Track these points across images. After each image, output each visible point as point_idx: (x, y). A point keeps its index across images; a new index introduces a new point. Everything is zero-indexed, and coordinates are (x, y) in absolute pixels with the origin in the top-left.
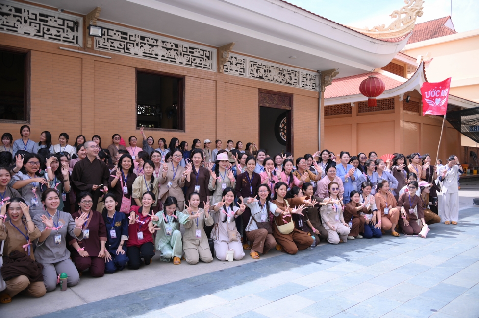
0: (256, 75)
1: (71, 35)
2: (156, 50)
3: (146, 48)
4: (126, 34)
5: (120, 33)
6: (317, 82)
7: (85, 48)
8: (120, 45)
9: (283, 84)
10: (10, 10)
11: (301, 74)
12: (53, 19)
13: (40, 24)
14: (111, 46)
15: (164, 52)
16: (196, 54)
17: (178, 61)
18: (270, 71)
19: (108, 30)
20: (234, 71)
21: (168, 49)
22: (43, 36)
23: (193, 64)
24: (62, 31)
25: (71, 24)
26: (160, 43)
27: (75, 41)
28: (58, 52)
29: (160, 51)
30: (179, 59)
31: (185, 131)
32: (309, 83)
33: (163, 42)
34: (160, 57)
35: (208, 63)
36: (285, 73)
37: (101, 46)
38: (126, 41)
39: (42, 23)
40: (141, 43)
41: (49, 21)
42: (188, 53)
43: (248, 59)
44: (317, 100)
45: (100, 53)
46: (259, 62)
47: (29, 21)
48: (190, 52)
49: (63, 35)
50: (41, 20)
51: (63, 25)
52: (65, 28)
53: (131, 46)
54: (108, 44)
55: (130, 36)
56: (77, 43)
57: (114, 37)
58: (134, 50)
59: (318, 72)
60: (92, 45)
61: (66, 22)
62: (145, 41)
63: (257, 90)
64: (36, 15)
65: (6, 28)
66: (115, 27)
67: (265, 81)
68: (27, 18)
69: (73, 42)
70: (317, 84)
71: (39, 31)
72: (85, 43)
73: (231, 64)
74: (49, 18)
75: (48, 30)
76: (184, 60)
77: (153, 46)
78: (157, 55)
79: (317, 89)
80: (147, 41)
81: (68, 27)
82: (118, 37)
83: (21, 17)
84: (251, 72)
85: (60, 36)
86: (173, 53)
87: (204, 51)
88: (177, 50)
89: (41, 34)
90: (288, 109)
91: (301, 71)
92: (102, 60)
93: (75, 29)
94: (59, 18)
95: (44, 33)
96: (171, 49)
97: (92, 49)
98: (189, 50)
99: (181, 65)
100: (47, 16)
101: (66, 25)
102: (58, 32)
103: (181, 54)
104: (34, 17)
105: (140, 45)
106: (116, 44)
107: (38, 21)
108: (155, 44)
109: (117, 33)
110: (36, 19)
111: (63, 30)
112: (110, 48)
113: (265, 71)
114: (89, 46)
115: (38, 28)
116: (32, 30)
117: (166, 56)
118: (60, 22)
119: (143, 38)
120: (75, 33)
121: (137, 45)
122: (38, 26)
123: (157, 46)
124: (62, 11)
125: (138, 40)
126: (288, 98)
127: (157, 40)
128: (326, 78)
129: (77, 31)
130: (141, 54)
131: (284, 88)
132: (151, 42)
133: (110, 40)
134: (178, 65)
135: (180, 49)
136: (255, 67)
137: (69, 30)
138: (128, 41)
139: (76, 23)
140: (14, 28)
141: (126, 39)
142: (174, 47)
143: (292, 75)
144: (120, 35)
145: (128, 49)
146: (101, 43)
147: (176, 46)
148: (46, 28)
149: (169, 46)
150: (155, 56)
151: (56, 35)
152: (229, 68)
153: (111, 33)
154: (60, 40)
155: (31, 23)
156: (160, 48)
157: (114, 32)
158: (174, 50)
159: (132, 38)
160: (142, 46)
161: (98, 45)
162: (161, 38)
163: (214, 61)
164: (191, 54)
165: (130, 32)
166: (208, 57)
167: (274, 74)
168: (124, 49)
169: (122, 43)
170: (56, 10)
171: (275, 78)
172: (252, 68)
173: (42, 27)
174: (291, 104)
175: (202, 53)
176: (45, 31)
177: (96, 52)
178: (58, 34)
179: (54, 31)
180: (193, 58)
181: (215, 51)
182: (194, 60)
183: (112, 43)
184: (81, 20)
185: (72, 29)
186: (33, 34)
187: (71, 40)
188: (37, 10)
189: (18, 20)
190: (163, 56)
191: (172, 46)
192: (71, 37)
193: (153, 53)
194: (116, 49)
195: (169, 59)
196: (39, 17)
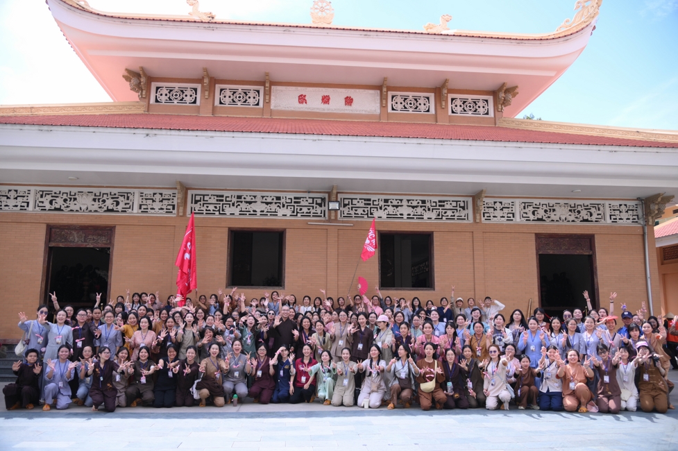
0: (532, 217)
1: (319, 210)
2: (400, 210)
3: (390, 210)
4: (369, 200)
6: (640, 212)
7: (330, 220)
8: (364, 211)
9: (578, 223)
10: (273, 199)
11: (607, 206)
12: (305, 199)
13: (294, 206)
14: (355, 214)
15: (410, 210)
16: (448, 206)
17: (425, 217)
18: (554, 210)
19: (352, 199)
20: (499, 218)
21: (413, 207)
22: (297, 215)
23: (444, 218)
24: (311, 208)
25: (319, 201)
26: (404, 203)
27: (323, 215)
28: (307, 227)
29: (405, 210)
30: (427, 215)
31: (434, 290)
32: (624, 215)
33: (408, 201)
34: (405, 217)
35: (463, 213)
36: (580, 208)
37: (345, 215)
38: (369, 206)
39: (296, 205)
40: (385, 205)
41: (302, 202)
42: (437, 207)
43: (518, 202)
44: (641, 237)
45: (343, 222)
46: (536, 202)
47: (286, 205)
48: (440, 206)
49: (312, 211)
50: (295, 202)
51: (313, 203)
52: (314, 205)
53: (374, 211)
54: (352, 212)
55: (373, 201)
56: (324, 216)
57: (358, 205)
58: (377, 213)
59: (638, 199)
60: (336, 216)
61: (315, 200)
62: (389, 203)
63: (534, 235)
64: (291, 199)
65: (269, 214)
66: (358, 196)
67: (548, 222)
68: (284, 203)
69: (321, 216)
70: (640, 216)
71: (293, 212)
72: (329, 216)
73: (495, 210)
74: (302, 199)
75: (301, 209)
76: (433, 215)
77: (397, 206)
78: (401, 214)
79: (641, 221)
80: (391, 202)
81: (317, 204)
83: (280, 203)
84: (525, 215)
85: (310, 213)
86: (419, 210)
87: (457, 202)
88: (425, 206)
89: (295, 214)
90: (587, 254)
91: (607, 203)
92: (345, 228)
93: (322, 205)
94: (309, 198)
95: (297, 213)
96: (417, 207)
97: (336, 220)
98: (438, 204)
100: (300, 198)
101: (315, 202)
102: (309, 209)
103: (429, 209)
104: (290, 201)
105: (383, 208)
106: (360, 211)
107: (293, 204)
108: (400, 204)
109: (360, 201)
110: (291, 203)
111: (313, 207)
112: (354, 216)
113: (546, 211)
114: (333, 218)
115: (292, 210)
116: (288, 212)
117: (412, 214)
118: (310, 201)
119: (386, 201)
120: (323, 208)
121: (381, 208)
122: (292, 207)
123: (401, 206)
124: (310, 191)
125: (382, 203)
126: (589, 240)
127: (401, 200)
128: (654, 207)
129: (325, 206)
130: (385, 216)
131: (578, 228)
132: (395, 203)
133: (354, 209)
134: (428, 220)
135: (428, 204)
136: (531, 209)
137: (318, 206)
138: (372, 206)
139: (323, 199)
140: (275, 213)
141: (370, 204)
142: (420, 204)
143: (593, 210)
144: (364, 202)
145: (371, 214)
146: (346, 213)
147: (424, 202)
148: (299, 208)
149: (415, 203)
150: (399, 216)
151: (307, 213)
152: (492, 215)
153: (355, 202)
154: (309, 216)
156: (405, 207)
157: (358, 200)
158: (421, 207)
159: (375, 203)
160: (386, 209)
161: (343, 215)
162: (405, 198)
163: (470, 211)
164: (441, 208)
165: (373, 198)
166: (463, 208)
167: (562, 212)
168: (367, 214)
169: (366, 209)
170: (305, 192)
171: (563, 218)
172: (526, 210)
173: (296, 207)
174: (591, 245)
175: (454, 204)
176: (298, 211)
177: (339, 222)
178: (308, 211)
179: (305, 210)
180: (444, 211)
181: (470, 200)
182: (445, 213)
183: (356, 210)
184: (326, 196)
185: (320, 205)
186: (288, 215)
187: (319, 214)
188: (292, 196)
189: (278, 206)
190: (409, 215)
191: (418, 203)
192: (319, 212)
193: (398, 213)
194: (360, 215)
195: (415, 217)
196: (293, 200)
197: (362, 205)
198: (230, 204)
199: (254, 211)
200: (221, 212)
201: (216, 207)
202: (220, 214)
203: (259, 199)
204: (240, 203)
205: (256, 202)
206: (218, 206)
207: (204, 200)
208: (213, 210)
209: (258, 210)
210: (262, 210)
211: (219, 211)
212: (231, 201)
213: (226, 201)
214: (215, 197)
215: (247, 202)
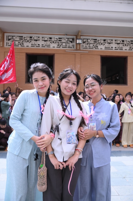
1: (71, 44)
2: (111, 45)
3: (107, 45)
4: (96, 40)
5: (93, 40)
7: (77, 50)
8: (93, 45)
10: (48, 39)
12: (64, 39)
14: (89, 47)
15: (116, 45)
19: (87, 39)
21: (118, 44)
22: (60, 47)
24: (67, 43)
25: (71, 40)
26: (114, 42)
27: (73, 47)
28: (65, 53)
29: (114, 45)
30: (124, 48)
31: (127, 85)
33: (116, 40)
34: (114, 48)
37: (84, 47)
39: (59, 42)
40: (104, 43)
42: (130, 44)
45: (83, 51)
47: (54, 42)
49: (68, 45)
50: (59, 40)
51: (68, 41)
52: (69, 42)
53: (98, 45)
54: (88, 46)
55: (98, 40)
56: (74, 47)
57: (90, 42)
58: (100, 47)
60: (80, 47)
61: (69, 39)
62: (106, 42)
64: (57, 39)
65: (46, 46)
66: (91, 38)
68: (54, 41)
69: (72, 48)
71: (58, 45)
72: (76, 47)
74: (62, 39)
75: (62, 44)
76: (128, 48)
77: (110, 43)
78: (112, 47)
80: (107, 41)
81: (70, 41)
82: (92, 42)
83: (51, 41)
85: (66, 46)
86: (121, 45)
88: (124, 43)
89: (59, 46)
92: (84, 54)
93: (73, 42)
94: (66, 38)
95: (60, 46)
97: (80, 50)
98: (130, 42)
99: (126, 51)
101: (69, 40)
102: (66, 44)
103: (126, 45)
104: (56, 40)
105: (103, 44)
106: (91, 45)
107: (58, 41)
108: (111, 42)
109: (92, 40)
110: (57, 41)
111: (68, 43)
112: (88, 48)
114: (78, 48)
115: (58, 44)
116: (55, 45)
117: (117, 47)
118: (67, 40)
119: (104, 40)
120: (73, 44)
122: (58, 43)
123: (112, 43)
124: (66, 35)
125: (102, 42)
127: (112, 40)
129: (74, 42)
130: (104, 48)
132: (109, 41)
133: (88, 44)
135: (125, 42)
137: (70, 43)
138: (97, 43)
139: (73, 39)
140: (49, 46)
141: (96, 42)
142: (122, 42)
145: (97, 47)
146: (84, 46)
148: (61, 43)
149: (119, 42)
150: (111, 48)
151: (65, 46)
153: (89, 41)
154: (66, 48)
155: (55, 42)
156: (114, 44)
157: (91, 40)
158: (122, 44)
159: (99, 41)
160: (104, 44)
161: (83, 47)
162: (114, 39)
165: (98, 38)
168: (95, 47)
169: (94, 45)
170: (64, 35)
173: (59, 43)
176: (61, 45)
177: (81, 50)
178: (66, 45)
179: (64, 44)
183: (89, 45)
184: (75, 37)
185: (72, 42)
186: (56, 47)
187: (71, 47)
188: (57, 37)
189: (51, 42)
190: (116, 48)
191: (120, 42)
192: (71, 45)
193: (110, 47)
194: (91, 48)
195: (119, 49)
196: (58, 39)
197: (93, 42)
198: (26, 41)
199: (39, 45)
200: (22, 45)
201: (19, 43)
202: (21, 46)
203: (41, 38)
204: (31, 41)
205: (39, 40)
206: (20, 42)
207: (13, 39)
208: (18, 44)
209: (41, 44)
210: (43, 44)
211: (21, 44)
212: (27, 39)
213: (24, 39)
214: (19, 37)
215: (35, 40)
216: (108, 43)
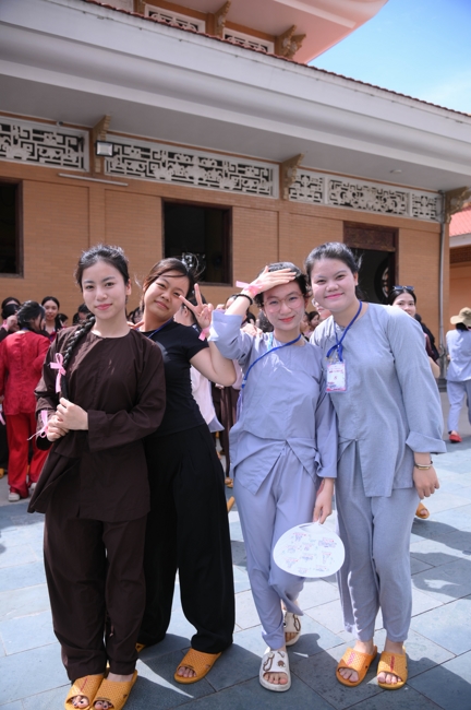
0: (340, 201)
1: (73, 156)
2: (191, 171)
3: (177, 169)
4: (148, 150)
5: (139, 150)
6: (438, 208)
7: (92, 173)
8: (140, 166)
9: (384, 213)
11: (411, 196)
12: (50, 136)
13: (33, 144)
14: (128, 169)
15: (202, 173)
16: (249, 174)
17: (222, 185)
18: (362, 195)
19: (123, 146)
20: (306, 197)
21: (207, 169)
22: (38, 160)
23: (244, 189)
24: (62, 151)
25: (74, 142)
26: (195, 161)
27: (79, 164)
28: (56, 180)
29: (196, 173)
30: (223, 182)
31: (231, 285)
32: (425, 210)
33: (201, 159)
34: (196, 181)
35: (267, 186)
36: (386, 196)
37: (114, 169)
38: (148, 160)
39: (36, 143)
40: (169, 162)
41: (46, 140)
42: (237, 173)
43: (327, 178)
44: (437, 237)
45: (112, 179)
46: (345, 181)
47: (20, 140)
48: (240, 172)
49: (64, 157)
50: (35, 139)
51: (64, 144)
52: (66, 147)
53: (155, 168)
54: (124, 166)
55: (154, 153)
56: (82, 166)
57: (132, 156)
58: (159, 172)
59: (440, 192)
60: (102, 168)
61: (67, 139)
62: (175, 159)
63: (342, 223)
64: (28, 132)
66: (133, 142)
67: (355, 209)
68: (17, 137)
69: (77, 166)
70: (439, 211)
71: (33, 154)
72: (92, 166)
73: (302, 186)
74: (46, 135)
75: (45, 152)
76: (231, 183)
77: (186, 165)
78: (191, 178)
79: (439, 219)
80: (178, 158)
81: (70, 145)
82: (137, 155)
83: (9, 136)
84: (333, 197)
85: (59, 159)
86: (214, 175)
87: (260, 169)
88: (221, 170)
89: (36, 157)
90: (390, 250)
91: (412, 192)
92: (115, 188)
93: (80, 148)
94: (58, 134)
95: (39, 156)
96: (211, 169)
97: (101, 175)
98: (238, 169)
99: (227, 191)
100: (42, 133)
101: (67, 143)
102: (58, 153)
103: (226, 175)
104: (25, 135)
105: (167, 165)
106: (135, 166)
107: (31, 140)
108: (189, 162)
109: (136, 150)
110: (28, 138)
111: (64, 150)
112: (126, 171)
113: (354, 195)
114: (98, 170)
115: (31, 150)
116: (24, 153)
117: (205, 179)
118: (60, 139)
119: (171, 155)
120: (80, 154)
121: (164, 165)
122: (31, 146)
123: (191, 165)
124: (61, 124)
125: (165, 158)
126: (391, 234)
127: (191, 157)
128: (453, 202)
129: (82, 150)
130: (169, 178)
131: (385, 220)
132: (183, 160)
133: (126, 161)
134: (222, 191)
135: (225, 168)
136: (339, 190)
137: (72, 150)
138: (151, 160)
139: (80, 140)
140: (1, 152)
141: (148, 157)
142: (216, 166)
143: (398, 200)
144: (141, 152)
145: (151, 172)
146: (115, 165)
147: (220, 163)
148: (41, 149)
149: (208, 164)
150: (189, 180)
151: (55, 158)
152: (298, 192)
153: (127, 150)
154: (59, 164)
155: (22, 143)
156: (196, 168)
157: (132, 148)
158: (217, 170)
159: (157, 156)
160: (170, 167)
161: (110, 169)
162: (197, 154)
163: (275, 183)
164: (241, 175)
165: (154, 147)
166: (267, 178)
167: (369, 199)
168: (145, 171)
169: (143, 164)
170: (54, 123)
171: (370, 205)
172: (334, 191)
173: (36, 147)
174: (395, 243)
175: (257, 171)
176: (41, 153)
177: (106, 178)
178: (57, 156)
179: (51, 153)
180: (244, 180)
181: (276, 168)
182: (246, 182)
183: (129, 164)
184: (86, 135)
185: (75, 148)
186: (25, 158)
187: (74, 163)
188: (30, 126)
189: (6, 141)
190: (201, 179)
191: (213, 164)
192: (74, 159)
193: (187, 176)
194: (134, 172)
195: (209, 184)
196: (32, 135)
197: (138, 157)
216: (181, 164)
